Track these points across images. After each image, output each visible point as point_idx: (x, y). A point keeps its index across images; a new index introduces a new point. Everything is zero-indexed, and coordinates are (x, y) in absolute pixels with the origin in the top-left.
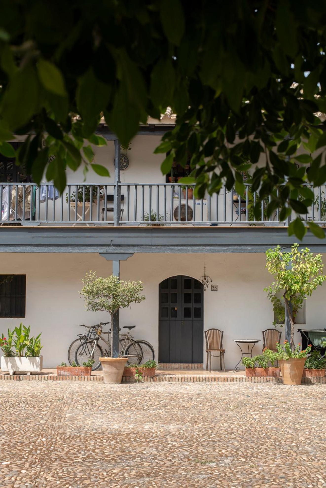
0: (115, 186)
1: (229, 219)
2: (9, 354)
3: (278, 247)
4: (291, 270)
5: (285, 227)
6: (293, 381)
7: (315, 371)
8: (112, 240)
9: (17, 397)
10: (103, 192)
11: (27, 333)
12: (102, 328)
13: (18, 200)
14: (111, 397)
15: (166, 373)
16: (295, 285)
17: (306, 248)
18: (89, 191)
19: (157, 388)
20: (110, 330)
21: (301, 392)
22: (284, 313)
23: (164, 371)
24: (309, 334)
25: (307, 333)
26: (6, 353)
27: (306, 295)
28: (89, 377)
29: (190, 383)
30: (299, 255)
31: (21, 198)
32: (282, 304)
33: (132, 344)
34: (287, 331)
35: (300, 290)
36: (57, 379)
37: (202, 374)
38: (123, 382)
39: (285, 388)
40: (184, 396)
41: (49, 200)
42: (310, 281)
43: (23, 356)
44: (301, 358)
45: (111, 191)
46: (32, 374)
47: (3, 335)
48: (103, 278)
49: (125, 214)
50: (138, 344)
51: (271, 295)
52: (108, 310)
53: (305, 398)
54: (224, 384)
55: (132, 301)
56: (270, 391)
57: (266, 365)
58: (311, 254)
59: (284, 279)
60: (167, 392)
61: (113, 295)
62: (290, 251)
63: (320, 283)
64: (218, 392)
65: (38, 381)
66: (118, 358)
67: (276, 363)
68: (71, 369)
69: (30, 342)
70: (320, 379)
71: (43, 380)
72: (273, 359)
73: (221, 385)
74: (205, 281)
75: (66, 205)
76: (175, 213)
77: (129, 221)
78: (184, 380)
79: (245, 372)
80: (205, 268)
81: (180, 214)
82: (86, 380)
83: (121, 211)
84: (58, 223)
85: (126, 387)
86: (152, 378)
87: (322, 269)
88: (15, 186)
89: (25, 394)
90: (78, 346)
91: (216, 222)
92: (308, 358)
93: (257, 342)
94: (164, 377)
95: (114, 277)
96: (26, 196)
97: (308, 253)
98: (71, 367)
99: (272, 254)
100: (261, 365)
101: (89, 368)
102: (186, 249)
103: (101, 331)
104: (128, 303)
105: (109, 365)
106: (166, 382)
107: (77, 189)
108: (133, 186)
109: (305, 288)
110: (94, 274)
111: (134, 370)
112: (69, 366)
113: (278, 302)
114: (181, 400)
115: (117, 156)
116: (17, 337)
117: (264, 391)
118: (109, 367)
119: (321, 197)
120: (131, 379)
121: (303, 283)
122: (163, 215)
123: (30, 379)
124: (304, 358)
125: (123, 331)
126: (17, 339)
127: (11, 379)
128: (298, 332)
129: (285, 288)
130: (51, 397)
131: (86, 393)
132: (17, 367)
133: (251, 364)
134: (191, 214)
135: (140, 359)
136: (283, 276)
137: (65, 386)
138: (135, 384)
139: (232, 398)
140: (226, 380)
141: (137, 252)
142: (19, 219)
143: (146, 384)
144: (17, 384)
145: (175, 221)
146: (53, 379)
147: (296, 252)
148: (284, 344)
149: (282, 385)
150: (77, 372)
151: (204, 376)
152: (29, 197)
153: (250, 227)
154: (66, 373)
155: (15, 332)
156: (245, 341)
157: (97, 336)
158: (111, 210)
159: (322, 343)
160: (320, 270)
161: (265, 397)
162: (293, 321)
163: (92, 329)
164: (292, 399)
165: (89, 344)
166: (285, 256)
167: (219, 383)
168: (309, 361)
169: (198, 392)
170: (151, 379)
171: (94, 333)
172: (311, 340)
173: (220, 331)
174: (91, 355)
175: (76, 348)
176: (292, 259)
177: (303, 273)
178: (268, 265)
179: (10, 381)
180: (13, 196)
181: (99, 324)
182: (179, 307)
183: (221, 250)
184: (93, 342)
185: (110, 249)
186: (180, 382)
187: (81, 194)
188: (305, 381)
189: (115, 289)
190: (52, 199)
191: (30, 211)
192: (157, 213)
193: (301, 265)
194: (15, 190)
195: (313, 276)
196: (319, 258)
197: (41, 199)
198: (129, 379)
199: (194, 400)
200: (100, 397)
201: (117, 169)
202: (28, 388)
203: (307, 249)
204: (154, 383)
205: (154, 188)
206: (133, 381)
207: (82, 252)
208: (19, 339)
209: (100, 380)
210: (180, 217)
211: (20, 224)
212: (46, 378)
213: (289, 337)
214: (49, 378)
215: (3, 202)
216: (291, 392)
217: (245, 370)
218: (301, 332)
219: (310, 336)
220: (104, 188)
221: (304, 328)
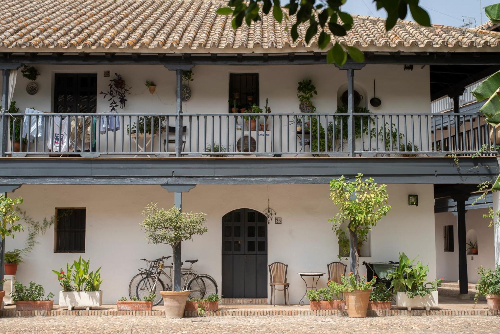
0: (176, 116)
1: (292, 150)
2: (68, 289)
3: (343, 177)
4: (355, 200)
5: (349, 157)
6: (358, 313)
7: (381, 303)
8: (173, 172)
9: (75, 330)
10: (164, 123)
11: (86, 267)
12: (163, 262)
13: (78, 131)
14: (172, 329)
15: (229, 308)
16: (359, 215)
17: (370, 178)
18: (151, 123)
19: (220, 322)
20: (172, 264)
21: (366, 324)
22: (349, 246)
23: (227, 306)
24: (374, 267)
25: (372, 265)
26: (65, 288)
27: (370, 226)
28: (150, 311)
29: (254, 317)
30: (363, 185)
31: (80, 129)
32: (347, 237)
33: (195, 279)
34: (352, 263)
35: (364, 221)
36: (117, 314)
37: (266, 308)
38: (184, 316)
39: (350, 320)
40: (247, 328)
41: (109, 132)
42: (375, 211)
43: (82, 291)
44: (366, 289)
45: (173, 122)
46: (91, 309)
47: (61, 268)
48: (164, 210)
49: (187, 145)
50: (201, 279)
51: (335, 227)
52: (169, 242)
53: (370, 329)
54: (288, 317)
55: (194, 233)
56: (334, 323)
57: (330, 298)
58: (376, 184)
59: (348, 210)
60: (230, 325)
61: (175, 227)
62: (355, 181)
63: (385, 214)
64: (282, 324)
65: (98, 316)
66: (180, 292)
67: (341, 295)
68: (131, 303)
69: (89, 276)
70: (385, 312)
71: (102, 315)
72: (338, 291)
73: (285, 318)
74: (269, 214)
75: (127, 137)
76: (237, 144)
77: (191, 151)
78: (248, 314)
79: (309, 306)
80: (269, 200)
81: (243, 145)
82: (147, 314)
83: (184, 143)
84: (119, 154)
85: (188, 321)
86: (215, 312)
87: (386, 199)
88: (75, 117)
89: (83, 327)
90: (139, 281)
91: (279, 152)
92: (374, 290)
93: (322, 275)
94: (227, 311)
95: (176, 209)
96: (86, 127)
97: (372, 183)
98: (132, 301)
99: (336, 184)
100: (326, 298)
101: (150, 302)
102: (250, 181)
103: (163, 265)
104: (191, 235)
105: (171, 298)
106: (229, 316)
107: (138, 120)
108: (195, 116)
109: (369, 218)
110: (155, 205)
111: (196, 304)
112: (129, 301)
113: (343, 235)
114: (243, 331)
115: (179, 86)
116: (76, 271)
117: (329, 323)
118: (170, 301)
119: (385, 128)
120: (193, 313)
121: (367, 214)
122: (226, 147)
123: (89, 315)
124: (369, 290)
125: (185, 266)
126: (76, 273)
127: (69, 314)
128: (363, 265)
129: (349, 218)
130: (110, 330)
131: (147, 326)
132: (76, 302)
133: (316, 297)
134: (254, 145)
135: (203, 294)
136: (347, 206)
137: (125, 321)
138: (197, 318)
139: (296, 330)
140: (290, 313)
141: (199, 183)
142: (80, 151)
143: (208, 318)
144: (75, 319)
145: (237, 152)
146: (113, 314)
147: (360, 182)
148: (349, 275)
149: (348, 317)
150: (137, 306)
151: (268, 310)
152: (89, 128)
153: (314, 157)
154: (127, 308)
155: (74, 266)
156: (309, 274)
157: (159, 270)
158: (173, 141)
159: (387, 276)
160: (384, 200)
161: (329, 328)
162: (359, 254)
163: (153, 263)
164: (357, 330)
165: (150, 279)
166: (348, 186)
167: (284, 316)
168: (375, 294)
169: (261, 324)
170: (213, 314)
171: (156, 267)
172: (376, 272)
173: (285, 265)
174: (153, 290)
175: (137, 283)
176: (356, 190)
177: (367, 203)
178: (332, 195)
179: (69, 316)
180: (72, 127)
181: (161, 258)
182: (243, 241)
183: (285, 181)
184: (154, 277)
185: (172, 181)
186: (243, 316)
187: (142, 125)
188: (370, 314)
189: (177, 220)
190: (113, 131)
191: (90, 143)
192: (219, 145)
193: (365, 195)
194: (75, 120)
195: (377, 206)
196: (383, 188)
197: (102, 130)
198: (191, 313)
199: (257, 331)
200: (160, 329)
201: (179, 100)
202: (86, 322)
203: (372, 179)
204: (217, 317)
205: (217, 119)
206: (196, 315)
207: (143, 183)
208: (78, 273)
209: (161, 315)
210: (243, 148)
211: (79, 156)
212: (106, 313)
213: (353, 268)
214: (109, 313)
215: (62, 133)
216: (355, 324)
217: (309, 304)
218: (366, 265)
219: (375, 268)
220: (166, 119)
221: (369, 261)
